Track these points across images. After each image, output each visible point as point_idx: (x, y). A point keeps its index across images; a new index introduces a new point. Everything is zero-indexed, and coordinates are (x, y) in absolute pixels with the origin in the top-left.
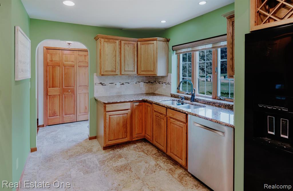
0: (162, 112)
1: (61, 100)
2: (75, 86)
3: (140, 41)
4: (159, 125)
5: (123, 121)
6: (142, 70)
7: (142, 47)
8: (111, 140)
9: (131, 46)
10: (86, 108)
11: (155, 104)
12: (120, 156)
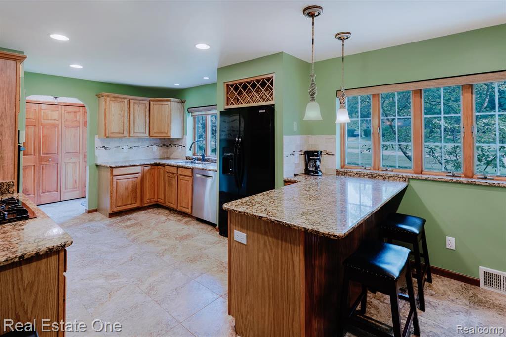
0: (173, 172)
1: (36, 172)
2: (59, 153)
3: (153, 101)
4: (171, 185)
5: (132, 186)
6: (155, 132)
7: (155, 107)
8: (118, 206)
9: (142, 107)
10: (76, 182)
11: (167, 165)
12: (130, 219)
